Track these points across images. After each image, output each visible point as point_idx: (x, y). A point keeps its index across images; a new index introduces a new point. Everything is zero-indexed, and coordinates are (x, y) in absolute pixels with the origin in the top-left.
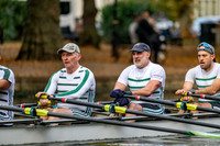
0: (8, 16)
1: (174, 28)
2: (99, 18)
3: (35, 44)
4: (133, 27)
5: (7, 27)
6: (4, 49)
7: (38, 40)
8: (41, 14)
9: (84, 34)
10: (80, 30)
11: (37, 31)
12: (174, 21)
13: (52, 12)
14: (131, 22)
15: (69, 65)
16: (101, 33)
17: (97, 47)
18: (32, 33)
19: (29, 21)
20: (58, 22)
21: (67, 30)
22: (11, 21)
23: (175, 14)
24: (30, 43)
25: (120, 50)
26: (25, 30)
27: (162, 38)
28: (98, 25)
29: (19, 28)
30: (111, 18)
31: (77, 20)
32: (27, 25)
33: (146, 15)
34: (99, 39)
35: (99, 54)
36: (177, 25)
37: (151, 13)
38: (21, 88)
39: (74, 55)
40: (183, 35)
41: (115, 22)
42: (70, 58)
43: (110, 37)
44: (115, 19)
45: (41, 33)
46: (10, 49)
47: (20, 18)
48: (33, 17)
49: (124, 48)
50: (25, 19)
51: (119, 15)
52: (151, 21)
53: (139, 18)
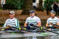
0: (19, 3)
2: (43, 3)
3: (26, 10)
4: (52, 6)
5: (19, 6)
7: (27, 9)
8: (28, 2)
9: (39, 8)
11: (26, 7)
13: (31, 2)
15: (11, 17)
16: (44, 7)
17: (43, 11)
18: (25, 8)
20: (32, 4)
21: (35, 7)
24: (25, 10)
25: (49, 12)
28: (43, 5)
29: (22, 6)
30: (47, 3)
31: (37, 4)
32: (24, 5)
34: (43, 9)
35: (43, 13)
38: (22, 22)
42: (12, 15)
44: (48, 3)
47: (22, 4)
48: (25, 3)
51: (49, 2)
53: (54, 3)
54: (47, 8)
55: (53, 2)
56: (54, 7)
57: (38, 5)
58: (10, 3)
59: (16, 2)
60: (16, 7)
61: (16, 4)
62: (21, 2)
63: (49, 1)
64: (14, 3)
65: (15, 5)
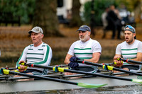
0: (23, 9)
1: (131, 16)
2: (82, 9)
4: (104, 16)
5: (23, 15)
6: (21, 30)
7: (43, 24)
8: (45, 7)
9: (72, 20)
10: (70, 17)
11: (42, 18)
12: (131, 12)
13: (52, 6)
14: (103, 12)
15: (35, 41)
16: (83, 19)
18: (39, 19)
19: (37, 12)
20: (55, 12)
21: (61, 17)
22: (25, 12)
23: (131, 7)
25: (96, 30)
26: (34, 18)
27: (123, 23)
28: (82, 14)
29: (30, 16)
30: (90, 9)
31: (68, 11)
32: (36, 14)
33: (113, 7)
36: (133, 14)
37: (116, 6)
39: (39, 35)
40: (137, 20)
41: (93, 12)
42: (36, 37)
43: (89, 22)
44: (93, 10)
45: (45, 20)
46: (25, 30)
47: (31, 10)
48: (39, 9)
49: (98, 29)
50: (35, 10)
51: (95, 7)
52: (116, 11)
53: (109, 10)
54: (92, 20)
55: (106, 6)
56: (107, 18)
57: (70, 12)
58: (3, 9)
59: (15, 6)
60: (17, 19)
61: (17, 11)
62: (30, 5)
63: (95, 4)
64: (13, 9)
65: (14, 14)
